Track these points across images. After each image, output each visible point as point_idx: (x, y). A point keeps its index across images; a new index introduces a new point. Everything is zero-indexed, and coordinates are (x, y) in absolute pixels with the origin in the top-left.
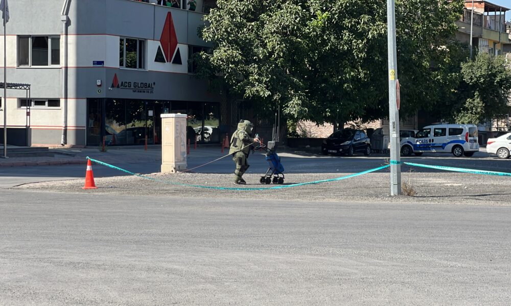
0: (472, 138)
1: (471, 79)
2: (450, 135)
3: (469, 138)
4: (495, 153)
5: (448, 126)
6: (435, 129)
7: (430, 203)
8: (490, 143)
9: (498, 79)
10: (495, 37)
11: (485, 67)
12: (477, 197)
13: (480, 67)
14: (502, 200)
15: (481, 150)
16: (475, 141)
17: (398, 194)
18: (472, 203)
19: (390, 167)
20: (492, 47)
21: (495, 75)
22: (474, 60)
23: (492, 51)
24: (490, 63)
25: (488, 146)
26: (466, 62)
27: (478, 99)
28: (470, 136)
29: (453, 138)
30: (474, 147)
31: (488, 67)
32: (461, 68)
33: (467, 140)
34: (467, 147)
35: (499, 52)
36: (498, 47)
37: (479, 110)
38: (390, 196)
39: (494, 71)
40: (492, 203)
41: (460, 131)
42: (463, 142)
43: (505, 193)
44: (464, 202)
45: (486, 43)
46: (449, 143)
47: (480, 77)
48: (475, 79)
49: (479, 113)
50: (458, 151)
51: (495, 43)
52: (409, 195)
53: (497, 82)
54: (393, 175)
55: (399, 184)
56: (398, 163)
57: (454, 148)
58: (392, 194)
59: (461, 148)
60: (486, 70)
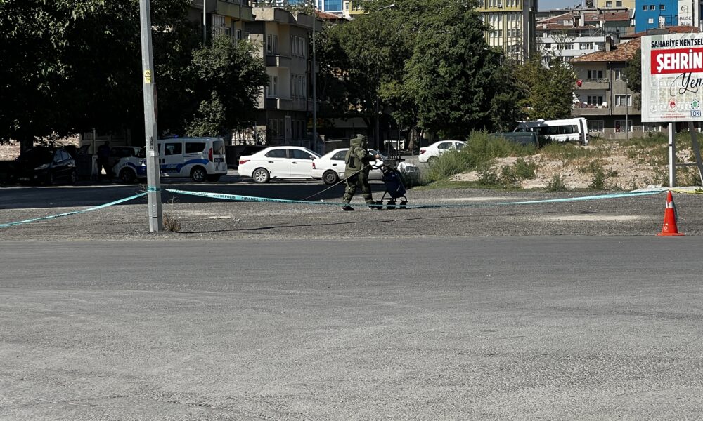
0: (217, 156)
1: (207, 73)
2: (186, 152)
3: (214, 156)
4: (250, 175)
5: (183, 141)
6: (166, 145)
7: (202, 239)
8: (243, 162)
9: (243, 72)
10: (233, 12)
11: (225, 56)
12: (258, 231)
13: (218, 56)
14: (291, 233)
15: (230, 172)
16: (222, 160)
17: (159, 230)
18: (255, 237)
19: (147, 195)
20: (230, 25)
21: (239, 67)
22: (209, 46)
23: (230, 32)
24: (231, 49)
25: (240, 166)
26: (199, 49)
27: (217, 101)
28: (215, 154)
29: (192, 156)
30: (221, 169)
31: (229, 56)
32: (192, 58)
33: (211, 159)
34: (212, 168)
35: (240, 33)
36: (238, 27)
37: (218, 116)
38: (149, 233)
39: (238, 61)
40: (280, 237)
41: (201, 147)
42: (205, 162)
43: (290, 225)
44: (245, 237)
45: (221, 21)
46: (186, 163)
47: (219, 69)
48: (212, 73)
49: (217, 121)
50: (199, 175)
51: (234, 21)
52: (172, 230)
53: (243, 77)
54: (152, 206)
55: (159, 216)
56: (158, 189)
57: (193, 170)
58: (151, 230)
59: (203, 170)
60: (226, 59)
